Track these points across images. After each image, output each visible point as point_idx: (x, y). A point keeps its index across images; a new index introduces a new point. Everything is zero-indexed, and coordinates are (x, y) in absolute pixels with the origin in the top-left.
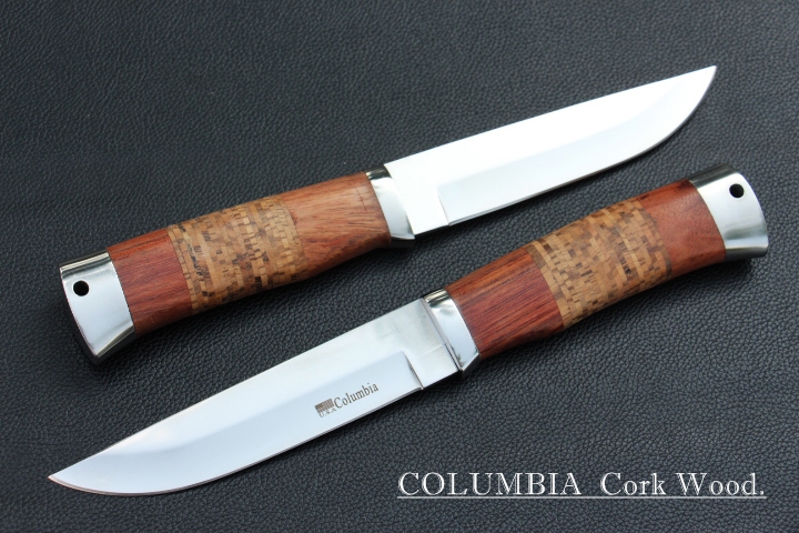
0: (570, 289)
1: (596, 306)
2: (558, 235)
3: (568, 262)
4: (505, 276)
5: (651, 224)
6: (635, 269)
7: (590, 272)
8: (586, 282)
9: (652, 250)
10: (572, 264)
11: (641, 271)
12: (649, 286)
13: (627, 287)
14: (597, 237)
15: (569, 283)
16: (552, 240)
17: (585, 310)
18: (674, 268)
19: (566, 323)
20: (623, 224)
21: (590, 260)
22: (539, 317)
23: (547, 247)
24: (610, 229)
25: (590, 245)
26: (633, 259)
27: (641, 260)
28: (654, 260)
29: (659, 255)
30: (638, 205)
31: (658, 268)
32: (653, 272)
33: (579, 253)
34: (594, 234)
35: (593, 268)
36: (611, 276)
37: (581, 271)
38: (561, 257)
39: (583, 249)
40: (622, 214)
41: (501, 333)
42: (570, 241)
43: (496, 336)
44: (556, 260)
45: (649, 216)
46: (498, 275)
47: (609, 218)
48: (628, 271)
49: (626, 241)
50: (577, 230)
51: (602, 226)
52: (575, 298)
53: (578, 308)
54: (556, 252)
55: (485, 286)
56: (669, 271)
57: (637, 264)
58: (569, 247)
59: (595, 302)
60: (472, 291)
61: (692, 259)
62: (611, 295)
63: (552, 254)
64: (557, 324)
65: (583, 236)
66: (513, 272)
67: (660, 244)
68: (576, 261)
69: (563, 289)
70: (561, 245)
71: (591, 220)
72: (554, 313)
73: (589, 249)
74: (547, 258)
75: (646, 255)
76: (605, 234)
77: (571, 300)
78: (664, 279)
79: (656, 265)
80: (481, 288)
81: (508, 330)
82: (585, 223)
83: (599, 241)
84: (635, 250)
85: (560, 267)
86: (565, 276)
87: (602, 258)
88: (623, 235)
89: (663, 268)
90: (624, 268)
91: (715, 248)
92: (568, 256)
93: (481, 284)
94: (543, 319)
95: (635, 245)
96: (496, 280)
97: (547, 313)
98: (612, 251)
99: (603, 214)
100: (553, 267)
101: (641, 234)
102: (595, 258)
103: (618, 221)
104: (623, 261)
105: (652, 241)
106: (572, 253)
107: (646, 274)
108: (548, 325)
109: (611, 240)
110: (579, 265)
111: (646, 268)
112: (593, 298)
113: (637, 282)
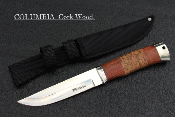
0: (127, 67)
1: (133, 71)
2: (125, 56)
3: (127, 61)
4: (114, 64)
5: (145, 54)
6: (141, 63)
7: (132, 64)
8: (131, 66)
9: (145, 60)
10: (128, 62)
11: (142, 64)
12: (144, 67)
13: (139, 67)
14: (134, 56)
15: (127, 66)
16: (124, 57)
17: (130, 72)
18: (150, 64)
19: (126, 74)
20: (139, 54)
21: (132, 61)
22: (120, 73)
23: (123, 58)
24: (137, 55)
25: (132, 58)
26: (141, 61)
27: (143, 62)
28: (145, 62)
29: (146, 61)
30: (143, 50)
31: (146, 64)
32: (145, 64)
33: (129, 60)
34: (133, 56)
35: (132, 63)
36: (136, 65)
37: (130, 63)
38: (126, 60)
39: (130, 59)
40: (139, 52)
41: (112, 76)
42: (128, 57)
43: (111, 76)
44: (124, 61)
45: (145, 52)
46: (112, 64)
47: (136, 52)
48: (140, 64)
49: (140, 58)
50: (129, 55)
51: (135, 54)
52: (128, 69)
53: (129, 71)
54: (125, 59)
55: (109, 66)
56: (149, 64)
57: (142, 62)
58: (128, 58)
59: (133, 70)
60: (107, 67)
61: (154, 62)
62: (136, 69)
63: (124, 60)
64: (124, 74)
65: (130, 56)
66: (115, 63)
67: (147, 58)
68: (129, 61)
69: (126, 67)
70: (126, 58)
71: (133, 53)
72: (124, 72)
73: (132, 59)
74: (123, 60)
75: (144, 61)
76: (135, 56)
77: (127, 69)
78: (147, 66)
79: (146, 63)
80: (108, 66)
81: (114, 75)
82: (131, 53)
83: (134, 57)
84: (141, 60)
85: (125, 62)
86: (126, 64)
87: (134, 61)
88: (139, 56)
89: (147, 64)
90: (139, 63)
91: (159, 60)
92: (127, 60)
93: (109, 65)
94: (121, 73)
95: (141, 58)
96: (112, 65)
97: (122, 72)
98: (137, 60)
99: (135, 52)
100: (124, 62)
101: (143, 56)
102: (133, 61)
103: (138, 53)
104: (139, 62)
105: (145, 58)
106: (128, 59)
107: (144, 65)
108: (122, 74)
109: (136, 57)
110: (129, 62)
111: (144, 63)
112: (132, 69)
113: (142, 66)
